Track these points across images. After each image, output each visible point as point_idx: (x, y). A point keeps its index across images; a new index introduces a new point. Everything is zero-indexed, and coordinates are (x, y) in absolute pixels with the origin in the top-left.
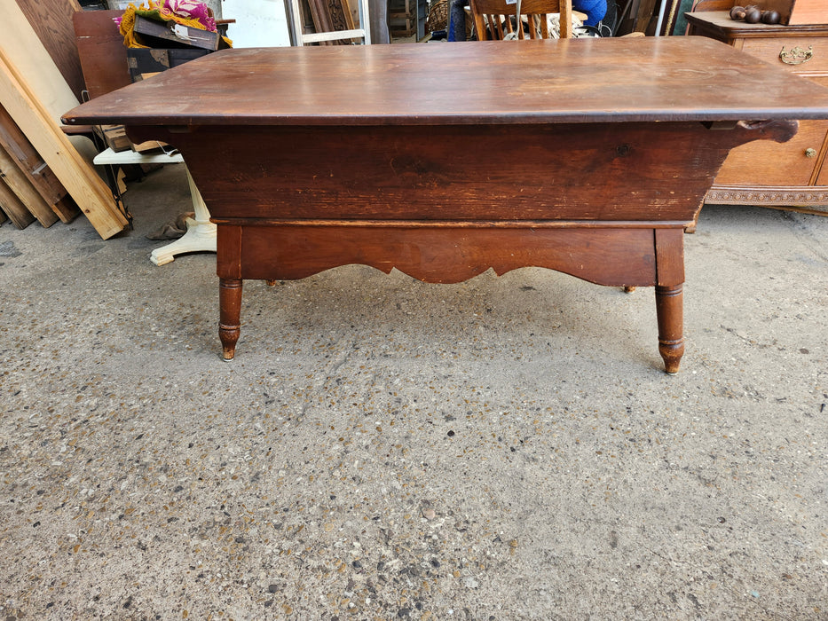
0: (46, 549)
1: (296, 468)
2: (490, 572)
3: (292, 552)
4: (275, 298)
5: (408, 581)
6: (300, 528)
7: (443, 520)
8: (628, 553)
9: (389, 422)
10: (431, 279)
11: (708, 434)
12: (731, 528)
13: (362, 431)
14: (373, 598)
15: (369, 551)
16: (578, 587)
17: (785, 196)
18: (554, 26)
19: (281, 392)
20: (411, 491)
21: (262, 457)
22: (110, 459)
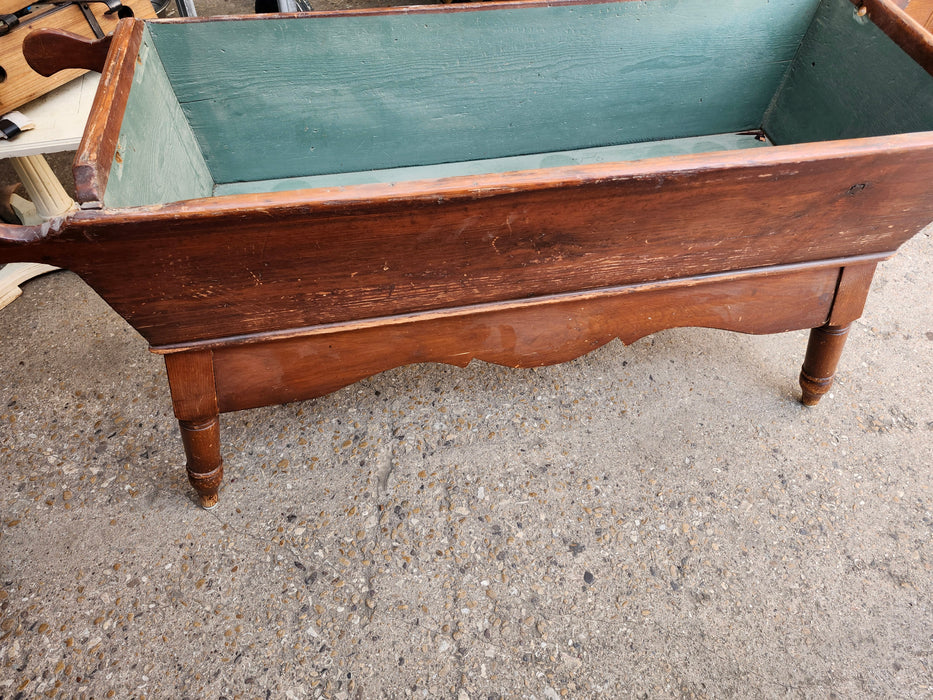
10: (528, 363)
19: (320, 553)
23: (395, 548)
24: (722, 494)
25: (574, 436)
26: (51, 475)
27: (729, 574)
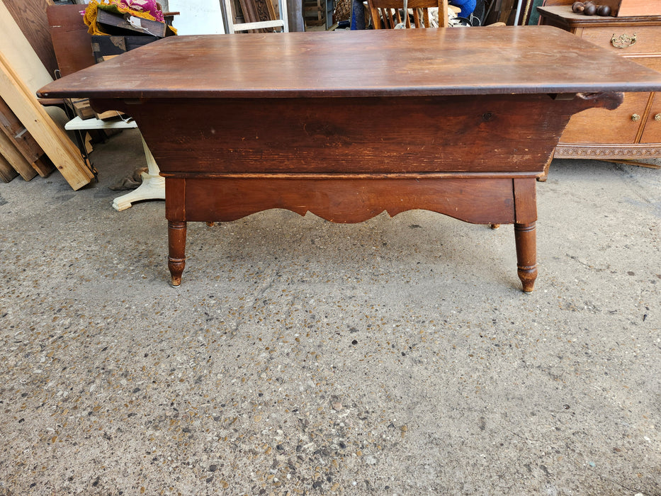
0: (29, 441)
1: (231, 372)
2: (385, 451)
3: (228, 439)
4: (214, 236)
5: (321, 460)
6: (235, 419)
7: (348, 411)
8: (494, 434)
9: (305, 334)
10: (337, 220)
11: (556, 340)
12: (574, 413)
13: (284, 342)
14: (293, 474)
15: (290, 437)
16: (454, 461)
17: (616, 151)
18: (434, 18)
19: (219, 311)
20: (323, 388)
21: (203, 363)
22: (81, 367)
24: (452, 322)
25: (374, 288)
26: (112, 267)
27: (440, 355)
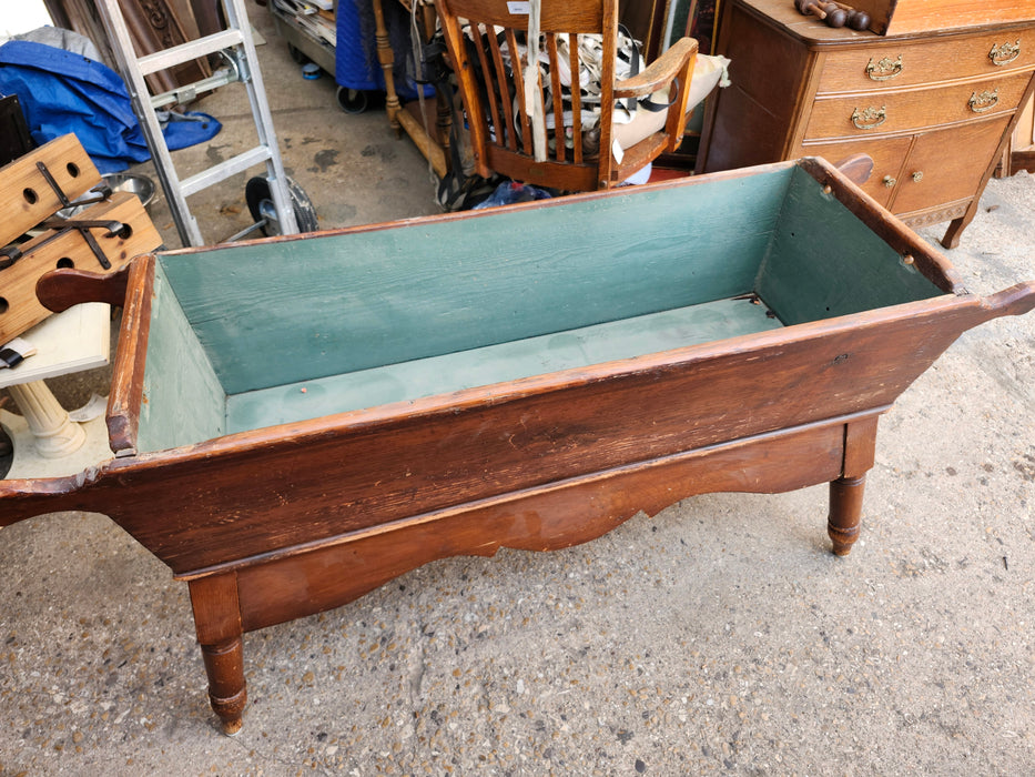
10: (555, 545)
23: (434, 758)
24: (766, 660)
25: (611, 613)
26: (58, 716)
27: (781, 745)
